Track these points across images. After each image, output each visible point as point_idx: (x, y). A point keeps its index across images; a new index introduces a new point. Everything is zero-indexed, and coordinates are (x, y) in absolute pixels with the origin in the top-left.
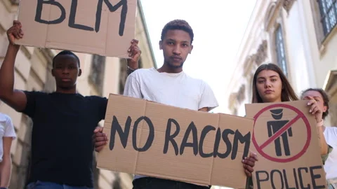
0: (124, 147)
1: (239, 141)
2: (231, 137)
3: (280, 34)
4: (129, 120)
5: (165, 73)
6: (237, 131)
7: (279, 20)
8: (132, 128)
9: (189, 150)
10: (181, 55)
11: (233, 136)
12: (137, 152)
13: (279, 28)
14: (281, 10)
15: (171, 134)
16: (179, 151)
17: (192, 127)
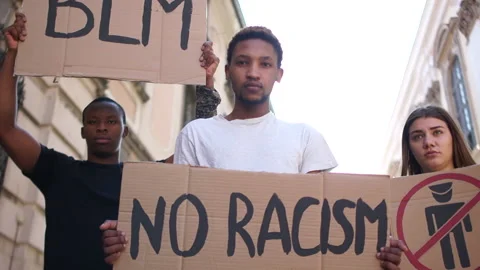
0: (157, 252)
1: (366, 219)
2: (350, 214)
3: (458, 70)
4: (161, 203)
5: (237, 121)
6: (360, 200)
7: (455, 50)
8: (167, 217)
9: (274, 246)
10: (261, 81)
11: (354, 210)
12: (181, 257)
13: (455, 61)
14: (457, 35)
15: (238, 221)
16: (256, 249)
17: (275, 203)
